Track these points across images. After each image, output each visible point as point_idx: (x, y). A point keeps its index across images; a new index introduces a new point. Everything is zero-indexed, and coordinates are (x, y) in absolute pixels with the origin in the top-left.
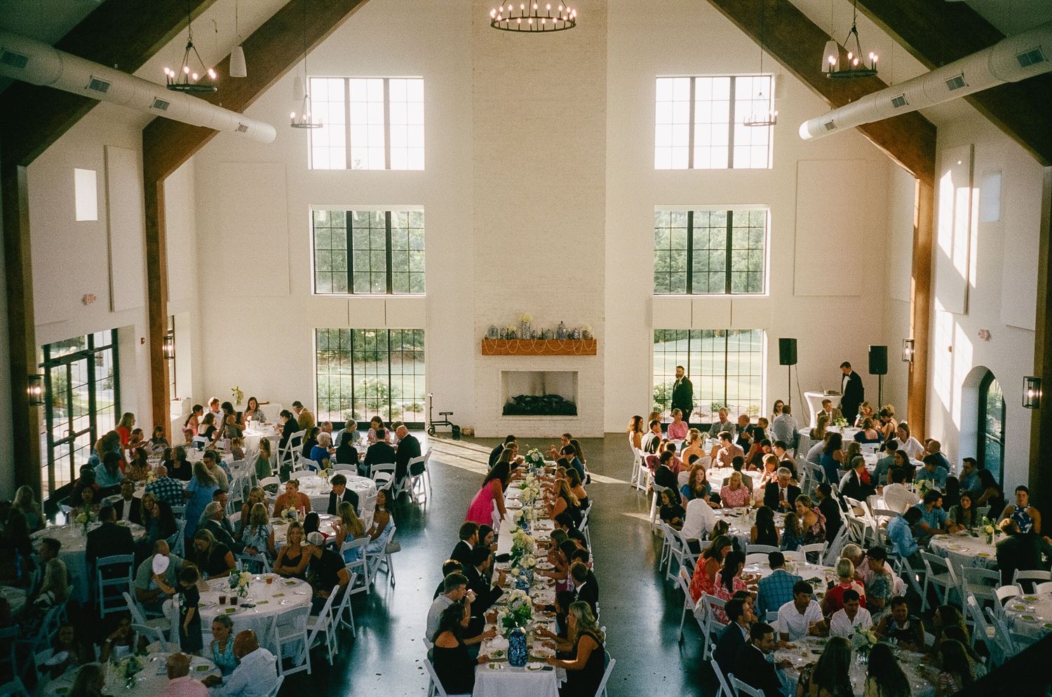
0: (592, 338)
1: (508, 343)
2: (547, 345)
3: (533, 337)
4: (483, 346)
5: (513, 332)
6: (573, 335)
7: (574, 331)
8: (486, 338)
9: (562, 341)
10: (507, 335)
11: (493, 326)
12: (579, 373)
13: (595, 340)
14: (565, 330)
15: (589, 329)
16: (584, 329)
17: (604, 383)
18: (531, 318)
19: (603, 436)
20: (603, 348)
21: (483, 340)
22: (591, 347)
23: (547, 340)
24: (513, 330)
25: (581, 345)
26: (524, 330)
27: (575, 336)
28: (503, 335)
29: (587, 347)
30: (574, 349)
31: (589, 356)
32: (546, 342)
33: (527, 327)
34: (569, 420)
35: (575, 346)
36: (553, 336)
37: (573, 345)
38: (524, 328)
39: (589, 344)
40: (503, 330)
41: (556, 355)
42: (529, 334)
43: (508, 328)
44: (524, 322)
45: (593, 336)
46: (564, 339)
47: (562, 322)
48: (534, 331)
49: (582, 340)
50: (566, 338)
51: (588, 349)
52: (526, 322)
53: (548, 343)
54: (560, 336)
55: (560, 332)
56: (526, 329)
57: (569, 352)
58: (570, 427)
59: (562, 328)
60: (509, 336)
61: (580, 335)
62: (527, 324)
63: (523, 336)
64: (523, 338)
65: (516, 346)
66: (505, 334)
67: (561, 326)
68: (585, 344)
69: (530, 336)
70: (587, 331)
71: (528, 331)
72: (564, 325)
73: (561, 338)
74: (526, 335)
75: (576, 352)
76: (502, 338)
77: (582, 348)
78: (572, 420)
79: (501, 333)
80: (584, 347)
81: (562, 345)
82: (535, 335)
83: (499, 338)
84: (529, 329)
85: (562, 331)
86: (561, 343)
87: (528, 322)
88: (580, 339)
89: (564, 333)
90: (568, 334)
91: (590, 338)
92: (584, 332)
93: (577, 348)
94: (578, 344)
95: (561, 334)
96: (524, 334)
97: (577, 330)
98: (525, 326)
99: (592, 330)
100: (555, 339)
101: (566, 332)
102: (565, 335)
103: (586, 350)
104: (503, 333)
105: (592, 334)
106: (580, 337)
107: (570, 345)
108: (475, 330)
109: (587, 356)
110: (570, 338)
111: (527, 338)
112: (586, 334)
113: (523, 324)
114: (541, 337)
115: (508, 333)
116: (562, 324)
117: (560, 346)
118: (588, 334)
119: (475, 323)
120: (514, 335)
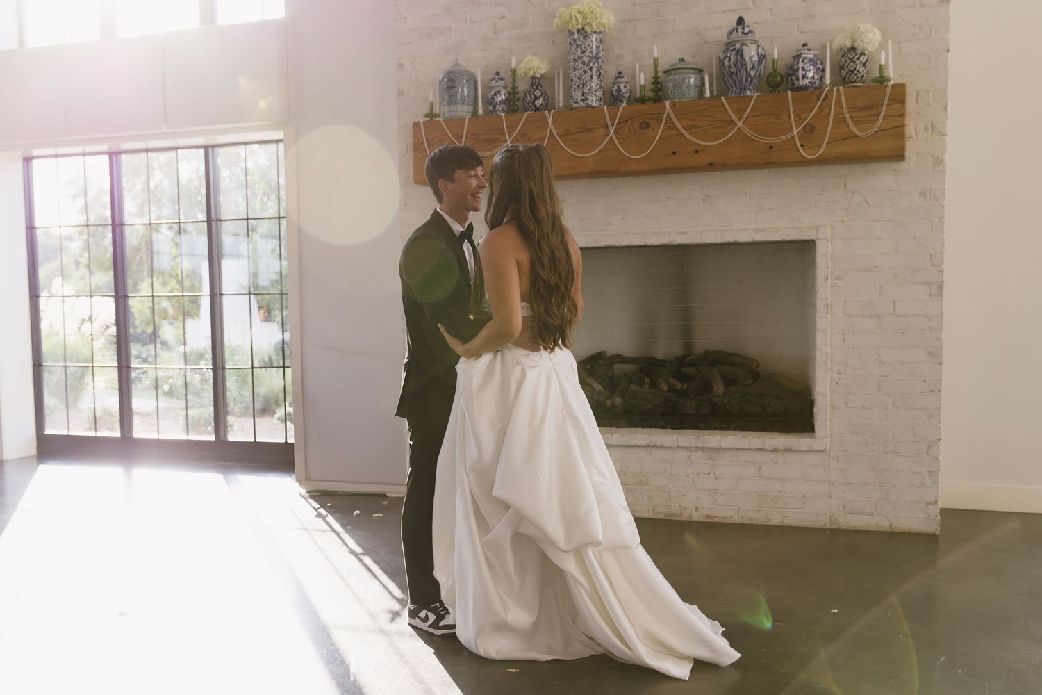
0: (882, 80)
1: (511, 128)
2: (670, 125)
3: (613, 98)
4: (417, 147)
5: (536, 82)
6: (792, 71)
7: (798, 57)
8: (431, 115)
9: (741, 103)
10: (513, 95)
11: (457, 64)
12: (820, 248)
13: (902, 87)
14: (751, 53)
15: (871, 38)
16: (841, 41)
17: (941, 288)
18: (608, 18)
19: (933, 527)
20: (937, 130)
21: (417, 126)
22: (878, 125)
23: (673, 105)
24: (532, 72)
25: (826, 111)
26: (575, 69)
27: (800, 73)
28: (493, 99)
29: (854, 123)
30: (795, 132)
31: (872, 167)
32: (669, 116)
33: (587, 53)
34: (775, 450)
35: (799, 120)
36: (699, 83)
37: (789, 116)
38: (576, 58)
39: (868, 108)
40: (498, 73)
41: (711, 167)
42: (595, 83)
43: (513, 66)
44: (575, 31)
45: (891, 73)
46: (748, 93)
47: (740, 21)
48: (620, 73)
49: (831, 90)
50: (758, 89)
51: (859, 130)
52: (580, 27)
53: (678, 120)
54: (731, 82)
55: (730, 60)
56: (583, 63)
57: (771, 147)
58: (779, 480)
59: (738, 46)
60: (519, 99)
61: (823, 70)
62: (585, 37)
63: (574, 94)
64: (575, 105)
65: (544, 138)
66: (503, 92)
67: (735, 34)
68: (851, 109)
69: (599, 94)
70: (856, 45)
71: (594, 70)
72: (746, 30)
73: (733, 92)
74: (586, 90)
75: (803, 150)
76: (491, 112)
77: (833, 128)
78: (789, 450)
79: (491, 88)
80: (839, 121)
81: (740, 119)
82: (622, 86)
83: (481, 111)
84: (596, 58)
85: (742, 56)
86: (739, 112)
87: (588, 29)
88: (827, 86)
89: (750, 66)
90: (766, 68)
91: (874, 81)
92: (843, 56)
93: (809, 130)
94: (812, 111)
95: (733, 70)
96: (578, 86)
97: (809, 50)
98: (577, 46)
99: (883, 46)
100: (708, 94)
101: (760, 62)
102: (752, 73)
103: (852, 132)
104: (496, 87)
105: (883, 62)
106: (822, 78)
107: (777, 118)
108: (401, 93)
109: (857, 169)
110: (779, 85)
111: (588, 106)
112: (852, 64)
113: (570, 44)
114: (649, 94)
115: (514, 88)
116: (737, 30)
117: (733, 123)
118: (864, 64)
119: (401, 66)
120: (538, 93)
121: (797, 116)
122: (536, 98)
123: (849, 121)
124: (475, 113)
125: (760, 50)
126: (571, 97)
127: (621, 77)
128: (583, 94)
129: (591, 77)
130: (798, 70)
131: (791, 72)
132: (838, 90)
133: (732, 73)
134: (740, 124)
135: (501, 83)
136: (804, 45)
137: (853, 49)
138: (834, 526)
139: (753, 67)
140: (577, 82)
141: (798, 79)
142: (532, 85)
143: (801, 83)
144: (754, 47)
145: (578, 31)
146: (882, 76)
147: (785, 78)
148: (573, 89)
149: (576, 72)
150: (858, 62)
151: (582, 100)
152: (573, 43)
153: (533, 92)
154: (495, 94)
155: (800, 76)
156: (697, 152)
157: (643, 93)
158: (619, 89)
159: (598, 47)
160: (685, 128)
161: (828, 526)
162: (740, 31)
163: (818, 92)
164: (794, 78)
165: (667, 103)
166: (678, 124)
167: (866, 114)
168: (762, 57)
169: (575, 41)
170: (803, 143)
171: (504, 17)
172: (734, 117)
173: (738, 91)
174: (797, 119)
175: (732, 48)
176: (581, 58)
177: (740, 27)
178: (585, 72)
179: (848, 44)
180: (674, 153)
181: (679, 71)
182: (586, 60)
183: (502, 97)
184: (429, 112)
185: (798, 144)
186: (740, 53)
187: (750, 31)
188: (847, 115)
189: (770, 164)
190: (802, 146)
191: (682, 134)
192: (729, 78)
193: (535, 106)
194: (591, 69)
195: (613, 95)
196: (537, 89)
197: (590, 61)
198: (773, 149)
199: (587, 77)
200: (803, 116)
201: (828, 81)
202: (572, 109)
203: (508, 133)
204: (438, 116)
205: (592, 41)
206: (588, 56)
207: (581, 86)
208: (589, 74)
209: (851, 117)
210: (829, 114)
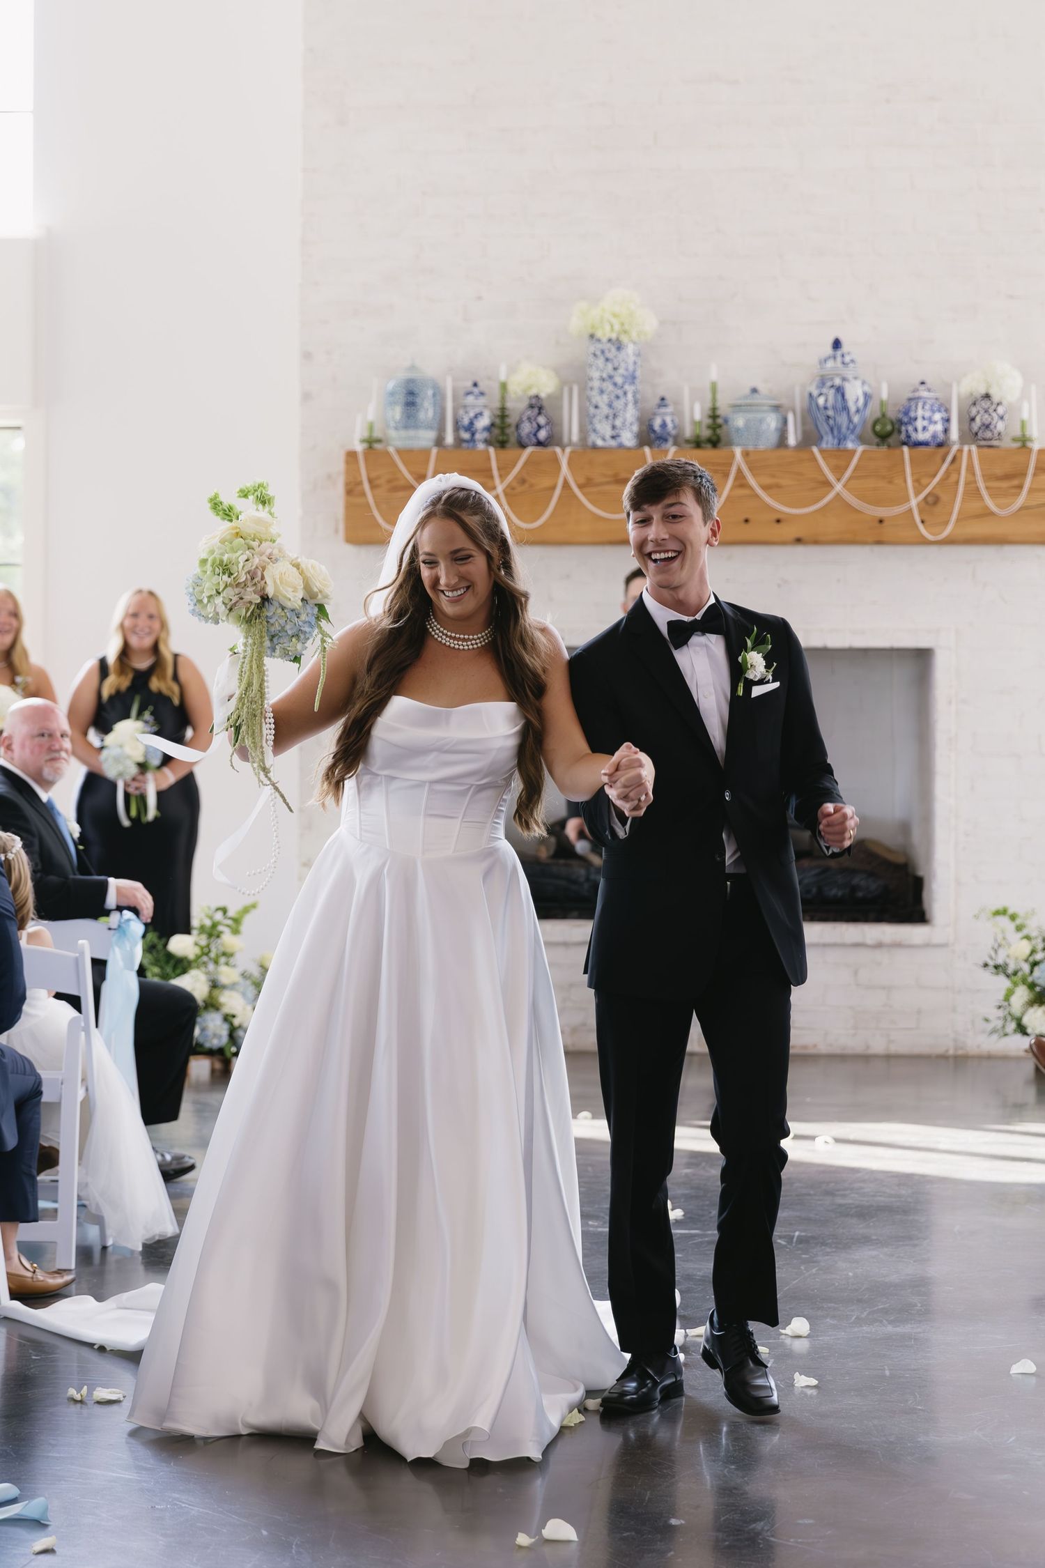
0: (1025, 441)
1: (504, 470)
2: (741, 482)
4: (352, 490)
5: (537, 405)
6: (907, 418)
7: (913, 397)
8: (371, 442)
9: (840, 457)
10: (501, 416)
11: (412, 368)
12: (941, 661)
14: (854, 392)
16: (972, 384)
18: (647, 324)
21: (351, 456)
22: (1021, 500)
23: (746, 454)
24: (533, 392)
25: (953, 478)
26: (602, 392)
27: (920, 424)
28: (471, 423)
29: (992, 496)
30: (914, 502)
31: (1008, 550)
32: (739, 471)
33: (621, 371)
34: (879, 946)
35: (919, 488)
36: (780, 425)
37: (905, 481)
38: (605, 375)
39: (1007, 477)
40: (475, 385)
41: (799, 541)
42: (630, 414)
43: (503, 378)
44: (604, 339)
45: (1034, 431)
46: (850, 445)
47: (837, 344)
48: (663, 399)
49: (960, 451)
50: (862, 439)
51: (998, 506)
52: (614, 336)
53: (754, 475)
54: (827, 429)
55: (826, 401)
56: (615, 384)
57: (881, 521)
58: (884, 988)
59: (837, 382)
60: (509, 426)
61: (948, 420)
62: (619, 348)
63: (598, 427)
64: (600, 443)
65: (553, 488)
66: (487, 414)
67: (830, 364)
68: (987, 477)
69: (635, 428)
70: (992, 392)
71: (630, 396)
72: (847, 359)
73: (829, 442)
74: (618, 423)
75: (925, 528)
76: (467, 441)
77: (963, 500)
78: (898, 945)
79: (465, 407)
80: (973, 492)
81: (839, 480)
82: (668, 420)
83: (449, 439)
84: (632, 378)
85: (843, 396)
86: (839, 471)
87: (624, 339)
88: (954, 443)
89: (853, 408)
90: (873, 412)
91: (1014, 440)
92: (974, 404)
93: (932, 502)
94: (935, 476)
95: (830, 413)
96: (607, 417)
97: (929, 390)
98: (607, 360)
99: (1025, 395)
100: (792, 440)
101: (866, 404)
102: (856, 419)
103: (987, 508)
104: (474, 406)
105: (1025, 416)
106: (946, 431)
107: (890, 482)
108: (306, 397)
109: (989, 552)
110: (889, 434)
111: (621, 446)
112: (986, 416)
113: (595, 355)
114: (706, 433)
115: (503, 409)
116: (835, 358)
117: (828, 485)
118: (1002, 418)
119: (307, 356)
120: (542, 420)
121: (917, 481)
122: (539, 427)
123: (984, 493)
124: (439, 442)
125: (866, 388)
126: (594, 431)
127: (665, 406)
128: (614, 427)
129: (626, 405)
130: (916, 419)
131: (906, 420)
132: (970, 451)
133: (828, 417)
134: (839, 487)
135: (482, 401)
136: (923, 383)
137: (987, 396)
138: (960, 1052)
139: (858, 411)
140: (605, 410)
141: (916, 430)
142: (531, 406)
143: (922, 436)
144: (858, 383)
145: (610, 340)
146: (1024, 435)
147: (896, 426)
148: (598, 418)
149: (605, 397)
150: (994, 415)
151: (613, 437)
152: (598, 353)
153: (535, 419)
154: (476, 417)
155: (920, 429)
156: (778, 521)
157: (698, 431)
158: (664, 425)
159: (635, 363)
160: (765, 488)
161: (951, 1052)
162: (839, 359)
163: (942, 450)
164: (910, 428)
165: (738, 451)
166: (752, 481)
167: (1004, 484)
168: (867, 397)
169: (603, 352)
170: (925, 518)
171: (480, 298)
172: (831, 477)
173: (836, 441)
174: (916, 484)
175: (829, 384)
176: (611, 377)
177: (839, 353)
178: (618, 397)
179: (983, 391)
180: (747, 521)
181: (754, 408)
182: (619, 380)
183: (484, 422)
184: (366, 434)
185: (918, 519)
186: (840, 391)
187: (852, 361)
188: (981, 485)
189: (879, 542)
190: (923, 522)
191: (757, 496)
192: (825, 424)
193: (537, 439)
194: (625, 393)
195: (654, 431)
196: (539, 413)
197: (624, 383)
198: (885, 524)
199: (619, 404)
200: (924, 481)
201: (954, 435)
202: (595, 447)
203: (501, 476)
204: (379, 441)
205: (627, 355)
206: (623, 376)
207: (611, 418)
208: (622, 401)
209: (987, 488)
210: (957, 483)
